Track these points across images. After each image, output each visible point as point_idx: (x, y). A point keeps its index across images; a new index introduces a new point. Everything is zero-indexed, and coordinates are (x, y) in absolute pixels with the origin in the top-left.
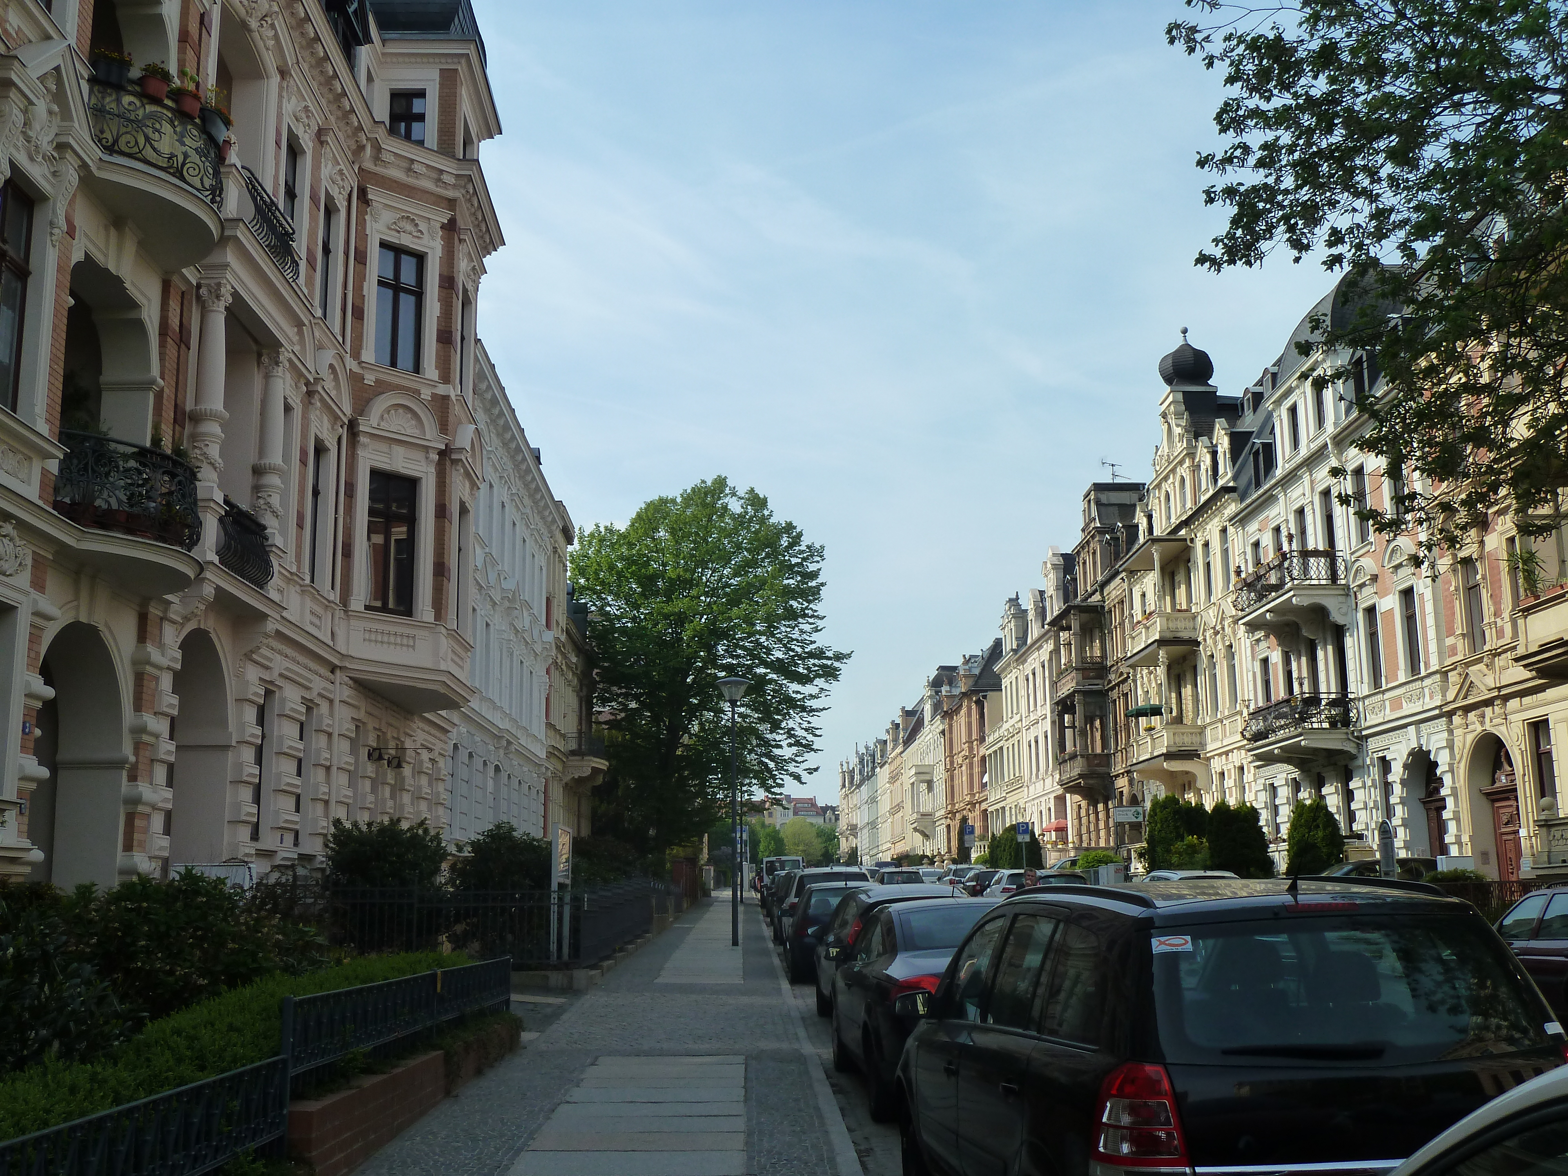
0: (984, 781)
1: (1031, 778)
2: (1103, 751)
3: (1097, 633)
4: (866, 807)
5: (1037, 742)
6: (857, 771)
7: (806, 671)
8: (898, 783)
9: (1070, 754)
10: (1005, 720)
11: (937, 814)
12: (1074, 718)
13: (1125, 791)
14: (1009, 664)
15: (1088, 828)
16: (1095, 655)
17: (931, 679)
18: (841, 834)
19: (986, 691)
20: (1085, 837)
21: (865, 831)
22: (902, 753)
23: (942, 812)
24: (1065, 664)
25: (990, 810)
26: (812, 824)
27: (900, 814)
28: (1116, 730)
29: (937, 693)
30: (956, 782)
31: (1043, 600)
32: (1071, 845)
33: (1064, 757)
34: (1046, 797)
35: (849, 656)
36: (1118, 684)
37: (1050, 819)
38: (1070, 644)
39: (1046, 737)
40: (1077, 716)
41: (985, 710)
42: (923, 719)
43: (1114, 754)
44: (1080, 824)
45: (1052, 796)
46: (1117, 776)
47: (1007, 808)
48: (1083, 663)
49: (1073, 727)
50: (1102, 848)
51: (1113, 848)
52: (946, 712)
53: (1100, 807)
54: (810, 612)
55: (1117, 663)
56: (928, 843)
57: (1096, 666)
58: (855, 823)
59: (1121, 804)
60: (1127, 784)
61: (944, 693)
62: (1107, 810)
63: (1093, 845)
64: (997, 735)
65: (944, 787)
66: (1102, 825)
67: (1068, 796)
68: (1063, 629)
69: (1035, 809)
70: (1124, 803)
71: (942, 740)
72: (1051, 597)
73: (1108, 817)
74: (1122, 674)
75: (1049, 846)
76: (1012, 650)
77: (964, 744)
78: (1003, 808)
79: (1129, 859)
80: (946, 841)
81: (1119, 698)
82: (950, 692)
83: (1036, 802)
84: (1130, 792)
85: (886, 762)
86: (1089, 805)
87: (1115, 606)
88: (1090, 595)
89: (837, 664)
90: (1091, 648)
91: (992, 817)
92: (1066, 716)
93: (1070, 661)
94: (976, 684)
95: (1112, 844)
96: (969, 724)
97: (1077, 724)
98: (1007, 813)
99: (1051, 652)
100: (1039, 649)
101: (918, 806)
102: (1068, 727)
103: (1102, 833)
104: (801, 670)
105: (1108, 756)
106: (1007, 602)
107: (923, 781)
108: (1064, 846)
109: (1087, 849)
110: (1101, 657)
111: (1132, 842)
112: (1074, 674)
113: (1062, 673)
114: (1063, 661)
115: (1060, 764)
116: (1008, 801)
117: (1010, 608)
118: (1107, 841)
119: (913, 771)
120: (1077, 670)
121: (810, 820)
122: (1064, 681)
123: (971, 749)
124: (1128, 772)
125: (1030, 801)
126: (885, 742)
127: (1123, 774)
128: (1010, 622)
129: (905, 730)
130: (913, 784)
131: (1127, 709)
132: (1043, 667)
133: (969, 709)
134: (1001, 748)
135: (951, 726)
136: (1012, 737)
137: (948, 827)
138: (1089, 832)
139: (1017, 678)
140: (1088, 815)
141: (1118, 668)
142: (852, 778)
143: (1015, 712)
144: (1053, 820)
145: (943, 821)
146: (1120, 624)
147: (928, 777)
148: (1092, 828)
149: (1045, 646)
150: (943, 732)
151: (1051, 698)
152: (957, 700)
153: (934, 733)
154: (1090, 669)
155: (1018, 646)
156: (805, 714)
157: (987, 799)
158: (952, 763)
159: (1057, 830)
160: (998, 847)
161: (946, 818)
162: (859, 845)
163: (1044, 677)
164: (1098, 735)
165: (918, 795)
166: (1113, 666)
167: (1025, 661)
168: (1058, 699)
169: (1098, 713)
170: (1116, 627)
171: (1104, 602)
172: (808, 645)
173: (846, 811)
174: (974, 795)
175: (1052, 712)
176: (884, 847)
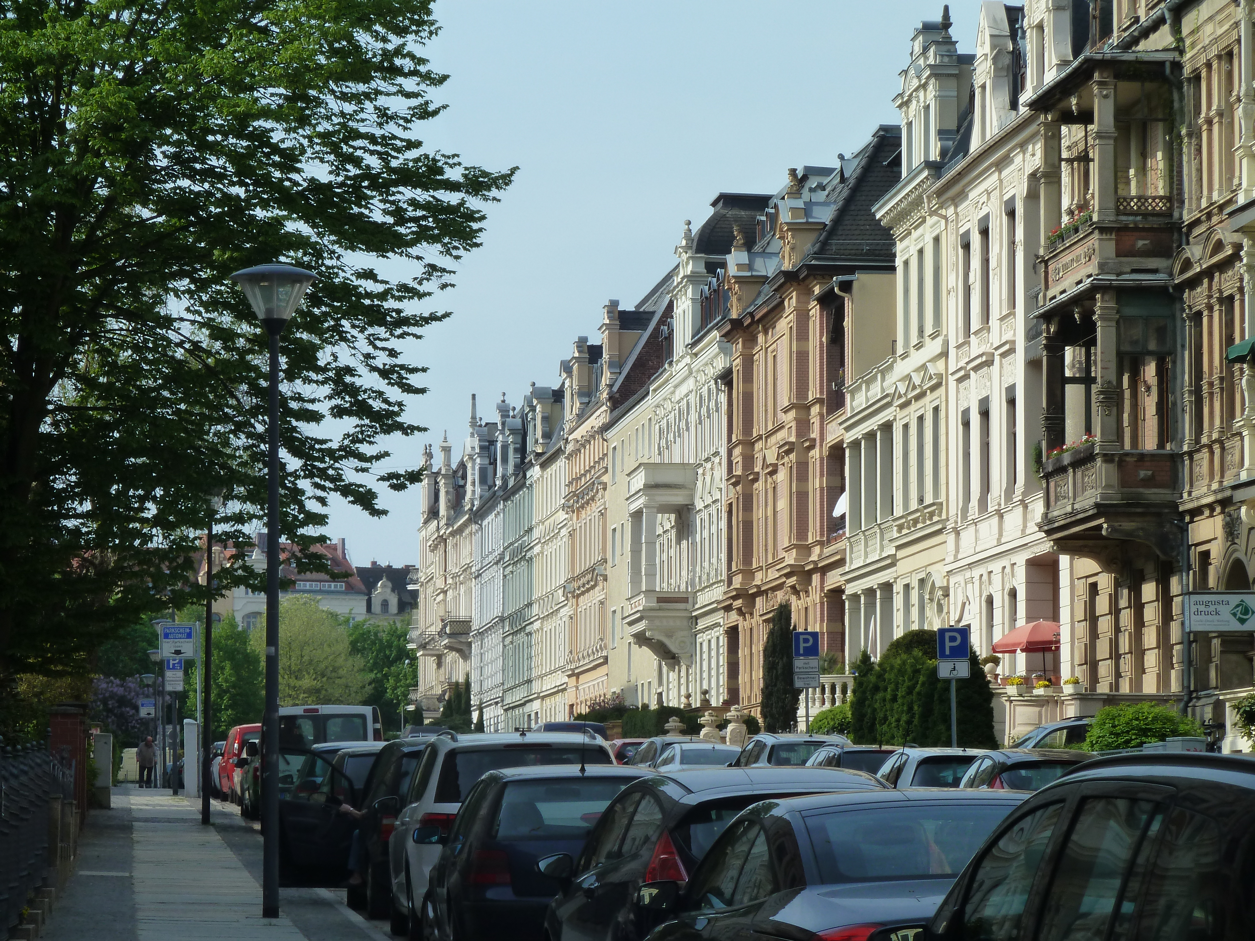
0: (837, 513)
1: (965, 510)
2: (1161, 445)
3: (1159, 135)
4: (497, 573)
5: (985, 414)
6: (473, 474)
7: (390, 220)
8: (592, 511)
9: (1076, 452)
10: (900, 351)
11: (703, 599)
12: (1088, 355)
13: (1216, 550)
14: (917, 203)
15: (1114, 644)
16: (1150, 192)
17: (696, 228)
18: (423, 646)
19: (851, 270)
20: (1105, 669)
21: (494, 640)
22: (606, 427)
23: (718, 593)
24: (1071, 212)
25: (850, 589)
26: (334, 616)
27: (597, 595)
28: (1197, 392)
29: (711, 268)
30: (758, 513)
31: (1015, 33)
32: (1068, 689)
33: (1059, 459)
34: (1005, 562)
35: (505, 179)
36: (1209, 273)
37: (1013, 618)
38: (1084, 158)
39: (1012, 402)
40: (1098, 350)
41: (847, 323)
42: (669, 338)
43: (1191, 454)
44: (1094, 634)
45: (1021, 559)
46: (1196, 512)
47: (898, 588)
48: (1118, 213)
49: (1087, 380)
50: (1150, 698)
51: (1178, 699)
52: (737, 324)
53: (1149, 590)
54: (407, 64)
55: (1209, 216)
56: (673, 676)
57: (1155, 222)
58: (463, 614)
59: (1202, 587)
60: (1219, 532)
61: (732, 270)
62: (1166, 599)
63: (1125, 688)
64: (876, 391)
65: (723, 524)
66: (1150, 637)
67: (1064, 560)
68: (1068, 118)
69: (973, 591)
70: (1212, 582)
71: (723, 398)
72: (1040, 27)
73: (1167, 616)
74: (1219, 246)
75: (1012, 690)
76: (928, 164)
77: (786, 411)
78: (887, 587)
79: (1219, 726)
80: (724, 670)
81: (1210, 308)
82: (750, 267)
83: (976, 572)
84: (1227, 554)
85: (559, 452)
86: (1118, 585)
87: (1209, 65)
88: (1146, 33)
89: (474, 203)
90: (1143, 170)
91: (855, 610)
92: (1069, 352)
93: (1083, 206)
94: (823, 249)
95: (1175, 687)
96: (802, 358)
97: (1096, 371)
98: (898, 601)
99: (1033, 176)
100: (1000, 165)
101: (651, 575)
102: (1073, 380)
103: (1151, 659)
104: (378, 216)
105: (1175, 459)
106: (919, 32)
107: (664, 509)
108: (1050, 692)
109: (1111, 700)
110: (1169, 199)
111: (1226, 683)
112: (1094, 240)
113: (1062, 238)
114: (1066, 203)
115: (1048, 476)
116: (902, 567)
117: (925, 49)
118: (1163, 679)
119: (639, 481)
120: (1103, 230)
121: (328, 605)
122: (1066, 258)
123: (803, 425)
124: (1225, 503)
125: (961, 569)
126: (558, 396)
127: (1211, 507)
128: (924, 86)
129: (616, 365)
130: (637, 515)
131: (1230, 340)
132: (1011, 214)
133: (803, 317)
134: (887, 427)
135: (748, 362)
136: (918, 397)
137: (733, 633)
138: (1115, 655)
139: (937, 240)
140: (1115, 611)
141: (1211, 230)
142: (458, 492)
143: (929, 329)
144: (1021, 621)
145: (718, 618)
146: (1220, 114)
147: (677, 498)
148: (1125, 644)
149: (1018, 159)
150: (726, 377)
151: (1031, 299)
152: (767, 290)
153: (702, 378)
154: (1136, 229)
155: (944, 153)
156: (381, 331)
157: (841, 562)
158: (749, 460)
159: (1031, 648)
160: (876, 689)
161: (728, 609)
162: (473, 678)
163: (1012, 243)
164: (1150, 403)
165: (651, 544)
166: (1196, 223)
167: (961, 196)
168: (1049, 305)
169: (1152, 346)
170: (1209, 122)
171: (1182, 52)
172: (398, 150)
173: (440, 583)
174: (808, 549)
175: (1031, 335)
176: (549, 684)
